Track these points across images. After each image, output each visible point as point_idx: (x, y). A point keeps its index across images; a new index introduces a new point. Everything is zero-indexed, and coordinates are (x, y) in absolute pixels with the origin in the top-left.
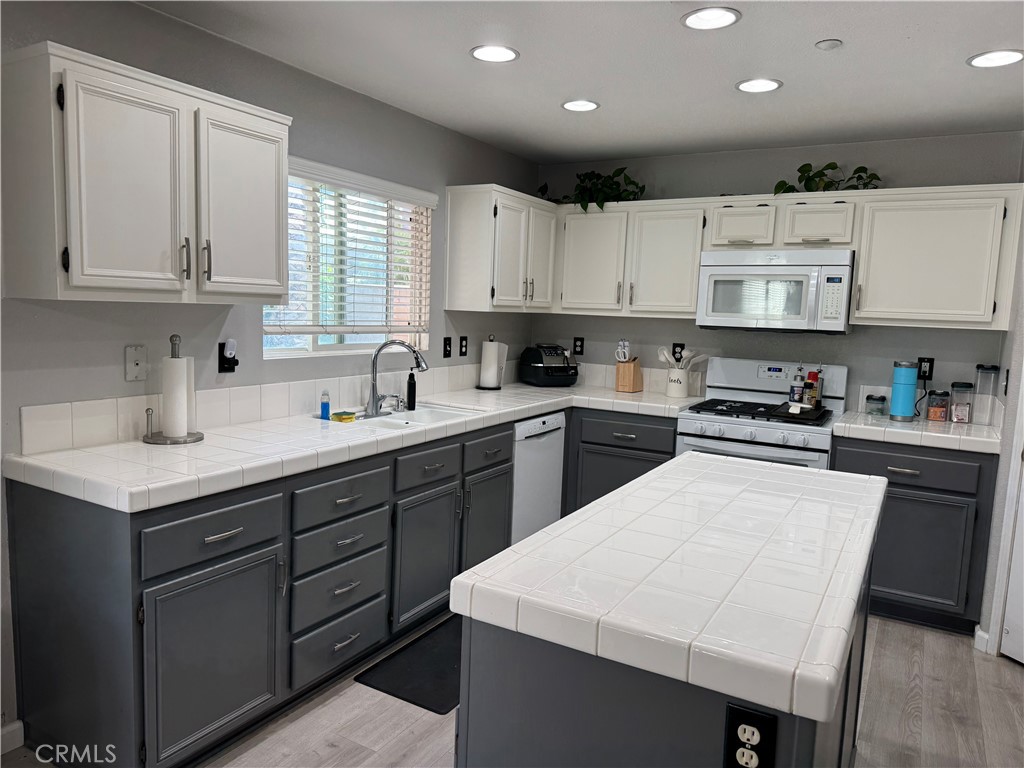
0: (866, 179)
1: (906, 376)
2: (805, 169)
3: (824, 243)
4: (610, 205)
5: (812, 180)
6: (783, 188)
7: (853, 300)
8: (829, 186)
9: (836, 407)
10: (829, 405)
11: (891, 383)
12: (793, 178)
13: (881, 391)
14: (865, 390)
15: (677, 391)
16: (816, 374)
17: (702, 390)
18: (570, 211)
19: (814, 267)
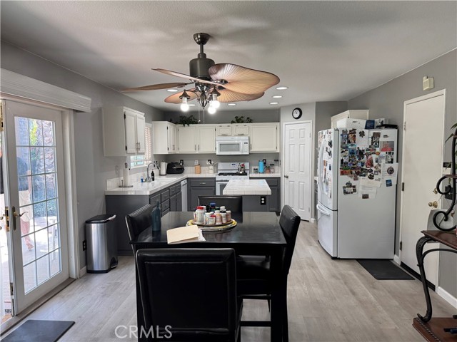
0: (249, 121)
1: (261, 163)
2: (236, 117)
3: (242, 135)
4: (191, 125)
5: (239, 120)
6: (233, 122)
7: (250, 148)
8: (242, 122)
9: (248, 172)
10: (246, 171)
11: (259, 165)
12: (235, 120)
13: (256, 167)
14: (253, 168)
15: (211, 171)
16: (243, 165)
17: (216, 171)
18: (179, 126)
19: (241, 141)
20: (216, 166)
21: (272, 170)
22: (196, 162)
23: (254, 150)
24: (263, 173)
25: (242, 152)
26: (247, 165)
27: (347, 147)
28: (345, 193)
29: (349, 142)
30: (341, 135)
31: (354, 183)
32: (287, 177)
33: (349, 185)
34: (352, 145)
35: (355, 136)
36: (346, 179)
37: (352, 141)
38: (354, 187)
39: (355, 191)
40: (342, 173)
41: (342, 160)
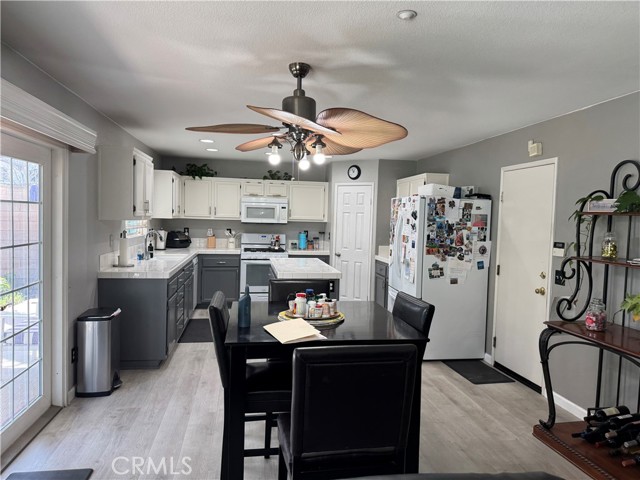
0: (288, 177)
1: (303, 236)
2: (270, 172)
3: (279, 196)
4: (204, 178)
5: (273, 176)
6: (265, 178)
7: (289, 215)
8: (279, 178)
10: (282, 247)
11: (298, 239)
12: (268, 175)
13: (295, 241)
14: (290, 242)
15: (232, 246)
16: (278, 237)
17: (239, 245)
18: (187, 179)
19: (277, 204)
20: (238, 238)
21: (316, 246)
22: (210, 232)
23: (295, 217)
24: (304, 249)
25: (278, 219)
26: (283, 238)
27: (435, 220)
28: (431, 276)
29: (437, 213)
30: (429, 205)
31: (441, 264)
32: (339, 256)
33: (436, 267)
34: (440, 218)
35: (444, 206)
36: (433, 259)
37: (440, 212)
38: (442, 269)
39: (442, 274)
40: (428, 252)
41: (429, 236)
